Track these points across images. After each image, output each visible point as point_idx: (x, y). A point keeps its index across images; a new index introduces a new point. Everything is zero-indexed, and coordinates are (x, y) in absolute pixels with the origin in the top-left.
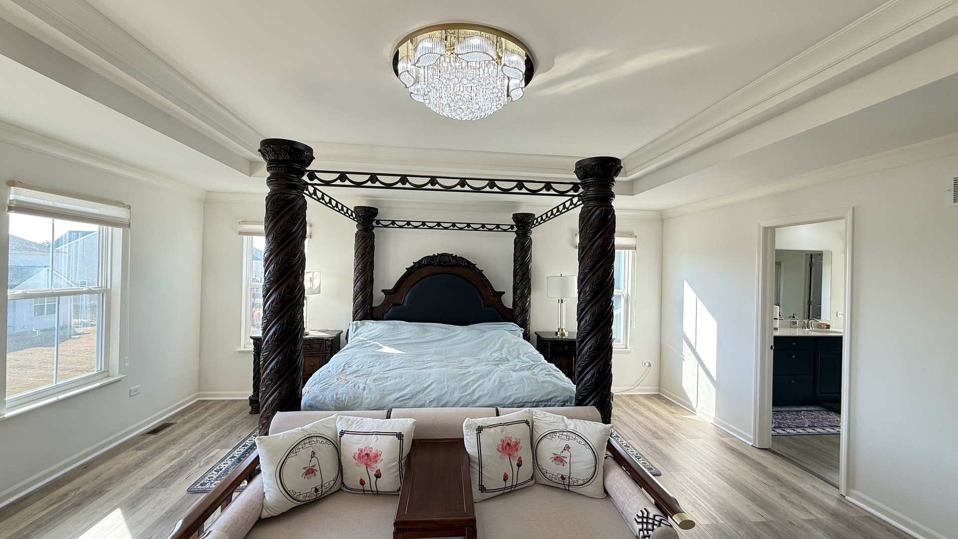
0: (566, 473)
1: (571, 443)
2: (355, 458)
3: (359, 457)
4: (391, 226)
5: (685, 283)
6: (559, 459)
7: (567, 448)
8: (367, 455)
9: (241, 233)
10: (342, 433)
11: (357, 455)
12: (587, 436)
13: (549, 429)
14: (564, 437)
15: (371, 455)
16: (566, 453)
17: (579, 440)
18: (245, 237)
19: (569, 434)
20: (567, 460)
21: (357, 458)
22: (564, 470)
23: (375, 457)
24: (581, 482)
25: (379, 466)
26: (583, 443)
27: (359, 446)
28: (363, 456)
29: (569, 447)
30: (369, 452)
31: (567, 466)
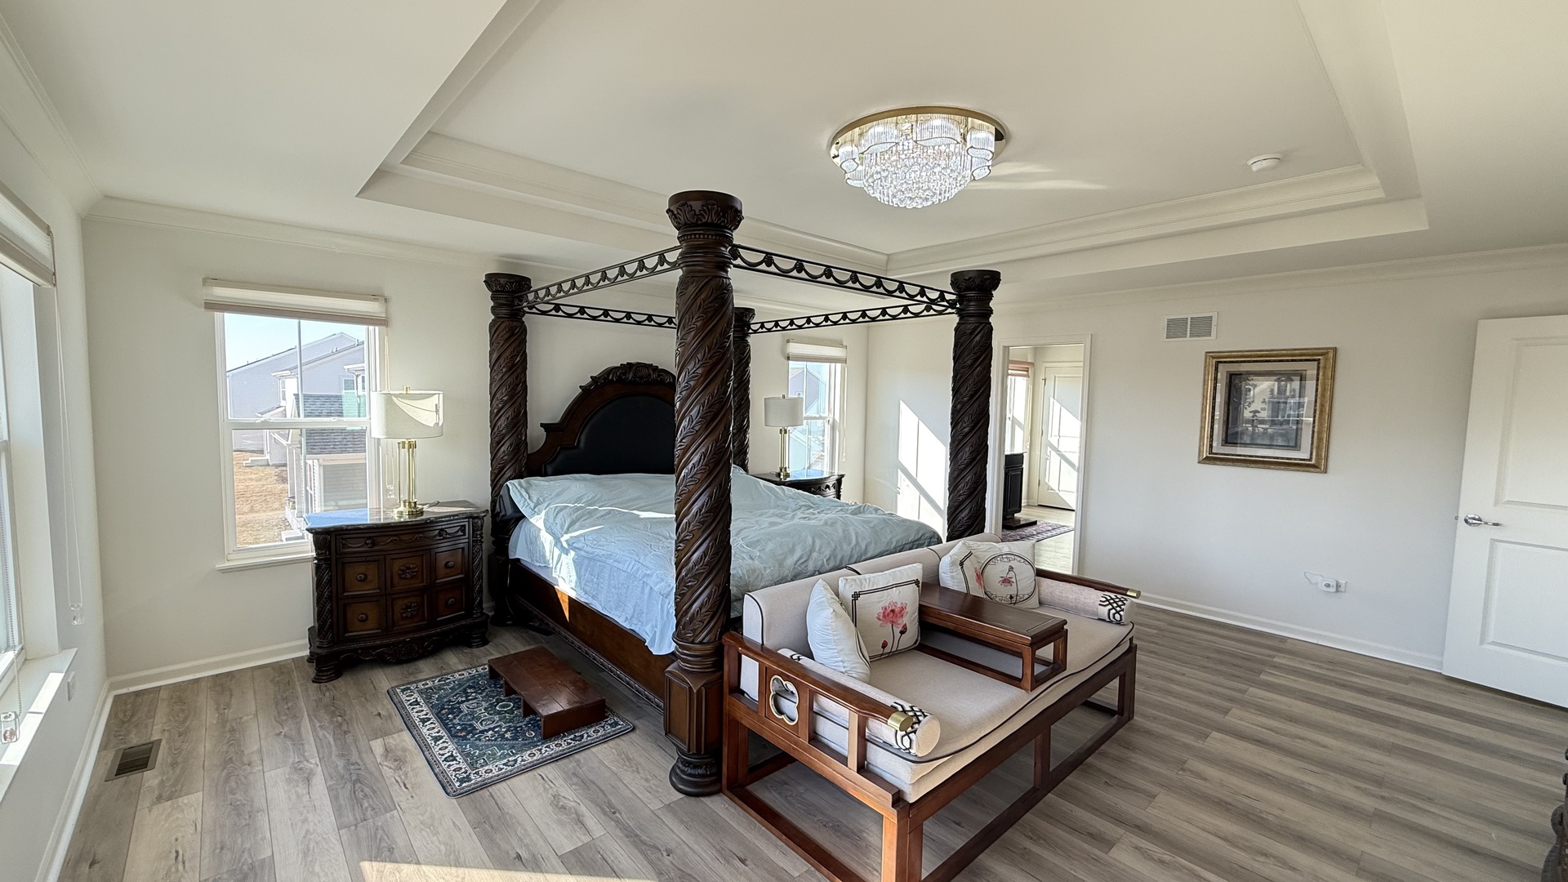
0: (1014, 592)
1: (1014, 564)
2: (879, 619)
3: (884, 616)
4: (553, 312)
5: (902, 404)
6: (1006, 581)
7: (1011, 568)
8: (893, 611)
9: (210, 305)
10: (856, 596)
11: (882, 614)
12: (1024, 555)
13: (989, 555)
14: (1005, 560)
15: (897, 610)
16: (1011, 574)
17: (1019, 559)
19: (1008, 556)
20: (1014, 580)
21: (881, 618)
22: (1012, 590)
23: (901, 611)
24: (1026, 596)
25: (906, 620)
26: (1022, 561)
27: (882, 604)
28: (888, 614)
29: (1012, 568)
30: (894, 608)
31: (1014, 585)
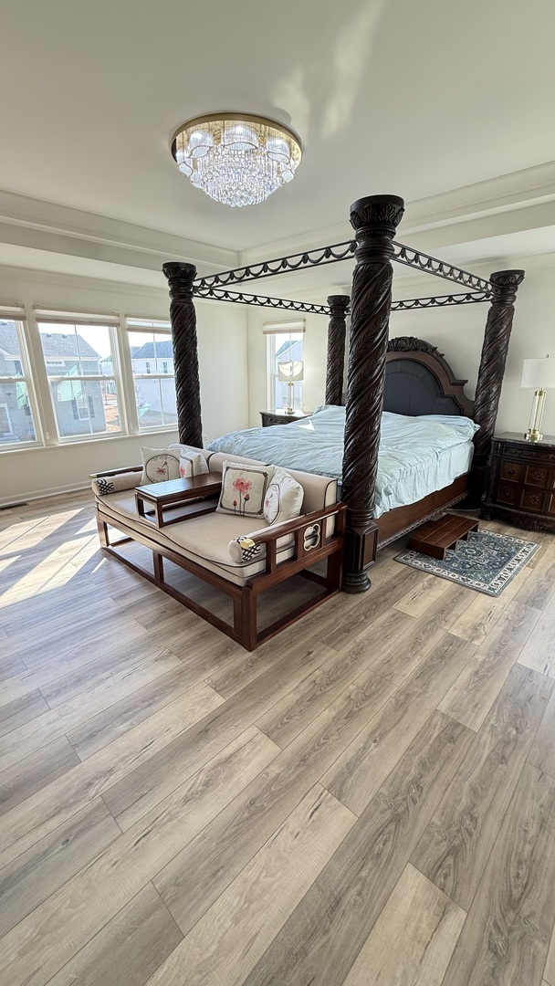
9: (265, 333)
18: (268, 336)
